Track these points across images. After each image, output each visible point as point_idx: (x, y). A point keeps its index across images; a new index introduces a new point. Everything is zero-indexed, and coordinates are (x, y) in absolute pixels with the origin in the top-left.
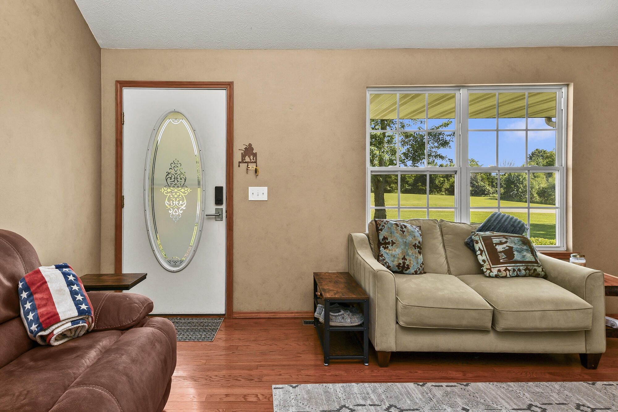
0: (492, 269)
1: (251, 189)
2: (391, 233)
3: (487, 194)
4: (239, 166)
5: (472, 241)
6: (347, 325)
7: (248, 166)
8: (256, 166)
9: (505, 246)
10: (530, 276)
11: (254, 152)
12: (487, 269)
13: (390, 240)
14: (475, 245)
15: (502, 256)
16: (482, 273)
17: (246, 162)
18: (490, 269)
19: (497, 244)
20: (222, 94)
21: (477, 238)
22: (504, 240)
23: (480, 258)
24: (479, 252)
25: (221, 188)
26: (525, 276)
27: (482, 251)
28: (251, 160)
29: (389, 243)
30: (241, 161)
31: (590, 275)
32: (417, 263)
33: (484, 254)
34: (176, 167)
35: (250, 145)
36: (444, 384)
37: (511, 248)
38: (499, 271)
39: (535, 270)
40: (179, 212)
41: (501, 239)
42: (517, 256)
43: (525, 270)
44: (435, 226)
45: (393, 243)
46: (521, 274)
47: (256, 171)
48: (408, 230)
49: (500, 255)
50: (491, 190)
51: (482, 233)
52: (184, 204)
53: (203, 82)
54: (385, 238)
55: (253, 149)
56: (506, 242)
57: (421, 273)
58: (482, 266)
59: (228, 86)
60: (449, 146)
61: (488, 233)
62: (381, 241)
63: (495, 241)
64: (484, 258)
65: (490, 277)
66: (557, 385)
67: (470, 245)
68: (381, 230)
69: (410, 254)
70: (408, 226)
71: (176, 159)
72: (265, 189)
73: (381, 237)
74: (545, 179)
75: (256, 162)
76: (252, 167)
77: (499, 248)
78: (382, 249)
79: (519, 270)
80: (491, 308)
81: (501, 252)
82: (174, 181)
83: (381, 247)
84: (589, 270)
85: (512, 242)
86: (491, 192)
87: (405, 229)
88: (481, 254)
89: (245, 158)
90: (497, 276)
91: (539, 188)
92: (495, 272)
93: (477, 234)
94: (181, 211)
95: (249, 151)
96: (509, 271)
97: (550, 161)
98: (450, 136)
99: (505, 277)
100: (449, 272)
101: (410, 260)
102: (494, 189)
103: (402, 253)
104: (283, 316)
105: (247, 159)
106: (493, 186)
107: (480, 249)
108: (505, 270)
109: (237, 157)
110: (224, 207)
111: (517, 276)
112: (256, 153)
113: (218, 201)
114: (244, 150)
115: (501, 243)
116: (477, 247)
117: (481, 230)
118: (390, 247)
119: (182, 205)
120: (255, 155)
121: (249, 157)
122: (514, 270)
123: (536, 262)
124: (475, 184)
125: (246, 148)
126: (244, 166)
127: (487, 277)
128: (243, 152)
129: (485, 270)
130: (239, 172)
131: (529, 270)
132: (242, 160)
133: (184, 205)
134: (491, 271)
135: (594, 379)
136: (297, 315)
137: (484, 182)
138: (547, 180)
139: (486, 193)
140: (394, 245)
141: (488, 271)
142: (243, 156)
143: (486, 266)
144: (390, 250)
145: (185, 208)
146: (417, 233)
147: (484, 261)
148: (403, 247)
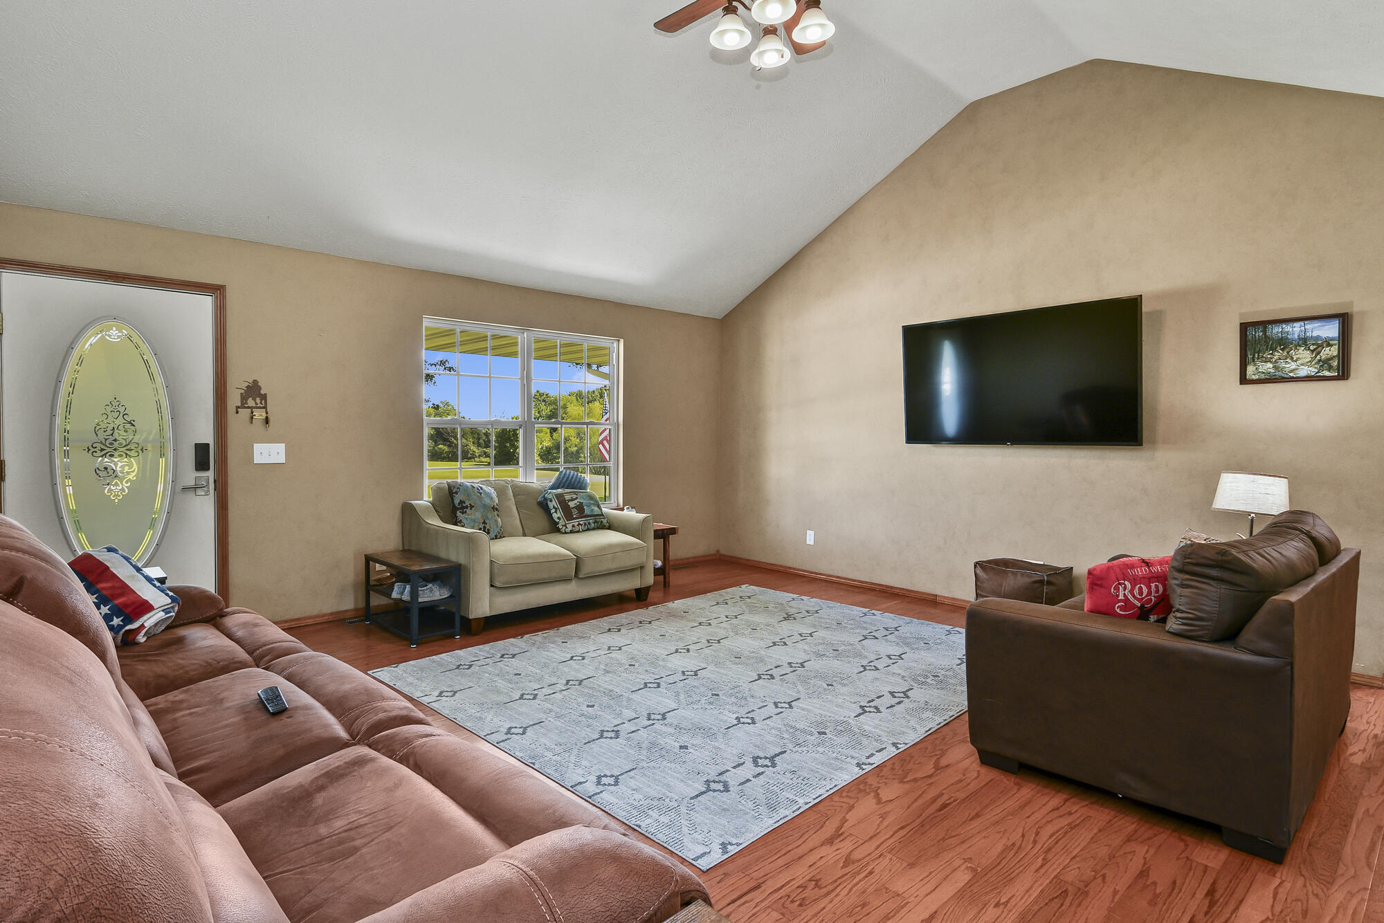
0: (567, 526)
1: (258, 448)
2: (468, 496)
3: (470, 458)
4: (237, 413)
5: (546, 499)
6: (436, 599)
7: (252, 413)
8: (267, 413)
9: (576, 501)
10: (598, 528)
11: (262, 392)
12: (563, 526)
13: (467, 503)
14: (549, 503)
15: (575, 512)
16: (558, 531)
17: (248, 407)
18: (565, 526)
19: (569, 501)
20: (206, 303)
21: (550, 496)
22: (575, 496)
23: (555, 516)
24: (553, 511)
25: (207, 445)
26: (594, 529)
27: (556, 509)
28: (256, 404)
29: (467, 507)
30: (239, 405)
31: (645, 520)
32: (497, 527)
33: (558, 511)
34: (115, 411)
35: (255, 382)
36: (540, 633)
37: (581, 503)
38: (573, 526)
39: (602, 522)
40: (122, 485)
41: (572, 496)
42: (587, 511)
43: (594, 523)
44: (508, 487)
45: (472, 507)
46: (591, 528)
47: (267, 421)
48: (485, 491)
49: (573, 510)
50: (477, 451)
51: (554, 491)
52: (133, 471)
53: (171, 280)
54: (461, 502)
55: (260, 388)
56: (577, 498)
57: (501, 537)
58: (558, 523)
59: (216, 290)
60: (433, 381)
61: (559, 491)
62: (457, 505)
63: (567, 497)
64: (559, 515)
65: (566, 533)
66: (624, 615)
67: (544, 506)
68: (456, 493)
69: (490, 517)
70: (484, 487)
71: (115, 399)
72: (281, 447)
73: (457, 502)
74: (549, 434)
75: (265, 408)
76: (259, 415)
77: (572, 504)
78: (458, 514)
79: (589, 523)
80: (575, 557)
81: (572, 508)
82: (112, 435)
83: (458, 512)
84: (642, 516)
85: (582, 498)
86: (477, 455)
87: (481, 491)
88: (556, 512)
89: (246, 401)
90: (572, 532)
91: (542, 448)
92: (570, 527)
93: (550, 492)
94: (127, 482)
95: (253, 390)
96: (581, 525)
97: (554, 409)
98: (435, 365)
99: (578, 532)
100: (524, 535)
101: (490, 524)
102: (481, 449)
103: (482, 517)
104: (310, 622)
105: (251, 402)
106: (479, 445)
107: (554, 507)
108: (578, 525)
109: (234, 399)
110: (210, 474)
111: (588, 530)
112: (265, 394)
113: (202, 464)
114: (246, 389)
115: (572, 500)
116: (551, 505)
117: (552, 488)
118: (468, 511)
119: (128, 473)
120: (264, 397)
121: (254, 399)
122: (585, 524)
123: (602, 515)
124: (453, 443)
125: (248, 387)
126: (245, 413)
127: (563, 533)
128: (243, 391)
129: (560, 527)
130: (237, 422)
131: (597, 523)
132: (243, 404)
133: (134, 474)
134: (567, 528)
135: (647, 606)
136: (331, 618)
137: (466, 439)
138: (552, 437)
139: (469, 456)
140: (473, 509)
141: (564, 528)
142: (244, 398)
143: (561, 523)
144: (468, 515)
145: (135, 478)
146: (494, 495)
147: (559, 518)
148: (482, 510)
